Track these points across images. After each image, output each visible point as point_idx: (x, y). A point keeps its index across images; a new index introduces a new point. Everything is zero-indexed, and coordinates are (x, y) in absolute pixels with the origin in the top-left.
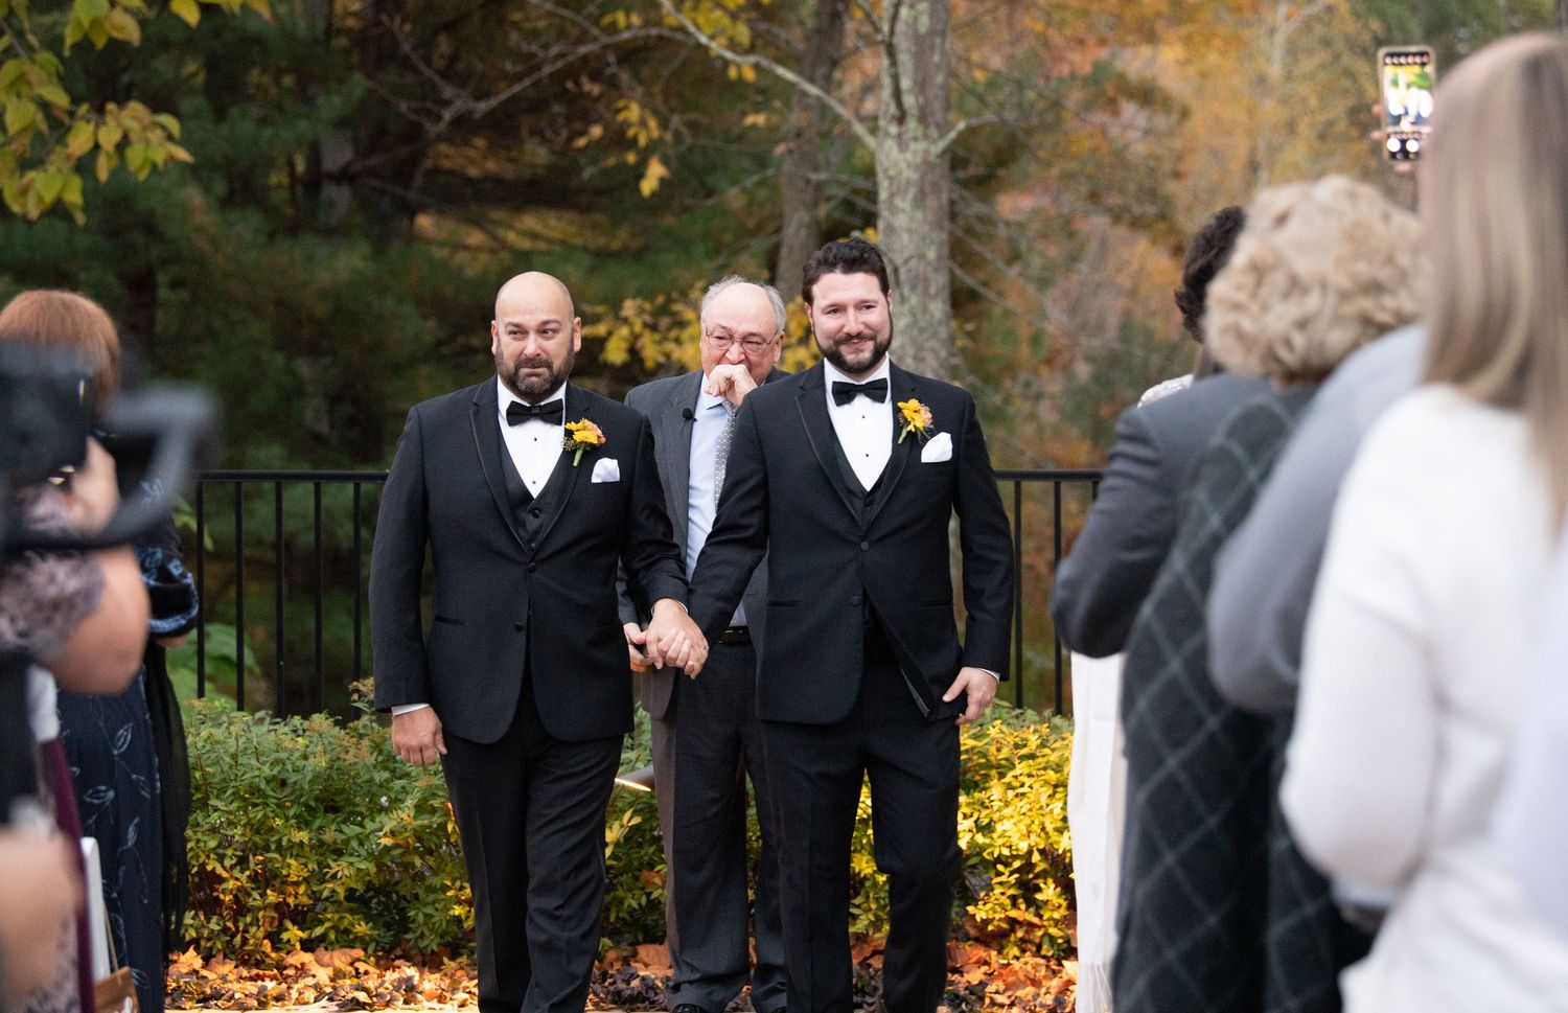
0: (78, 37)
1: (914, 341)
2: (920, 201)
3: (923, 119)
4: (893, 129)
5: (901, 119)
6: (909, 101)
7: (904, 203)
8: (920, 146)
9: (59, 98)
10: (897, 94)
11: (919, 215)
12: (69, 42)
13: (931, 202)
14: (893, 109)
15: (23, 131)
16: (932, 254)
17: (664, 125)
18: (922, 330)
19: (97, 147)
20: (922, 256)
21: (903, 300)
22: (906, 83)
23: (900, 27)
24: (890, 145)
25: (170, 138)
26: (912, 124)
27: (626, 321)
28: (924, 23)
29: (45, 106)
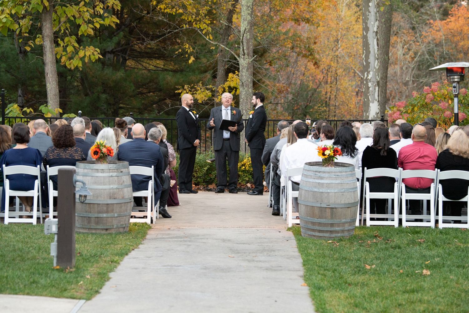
0: (82, 33)
1: (246, 96)
2: (247, 70)
3: (248, 55)
4: (243, 57)
5: (244, 55)
6: (245, 51)
7: (244, 71)
8: (248, 60)
9: (76, 45)
10: (243, 50)
11: (247, 73)
12: (79, 35)
13: (250, 70)
14: (242, 53)
15: (70, 52)
16: (249, 80)
17: (194, 49)
18: (248, 94)
19: (85, 55)
20: (248, 80)
21: (244, 89)
22: (245, 48)
23: (244, 38)
24: (242, 59)
25: (99, 54)
26: (246, 56)
27: (185, 89)
28: (248, 37)
29: (74, 47)
